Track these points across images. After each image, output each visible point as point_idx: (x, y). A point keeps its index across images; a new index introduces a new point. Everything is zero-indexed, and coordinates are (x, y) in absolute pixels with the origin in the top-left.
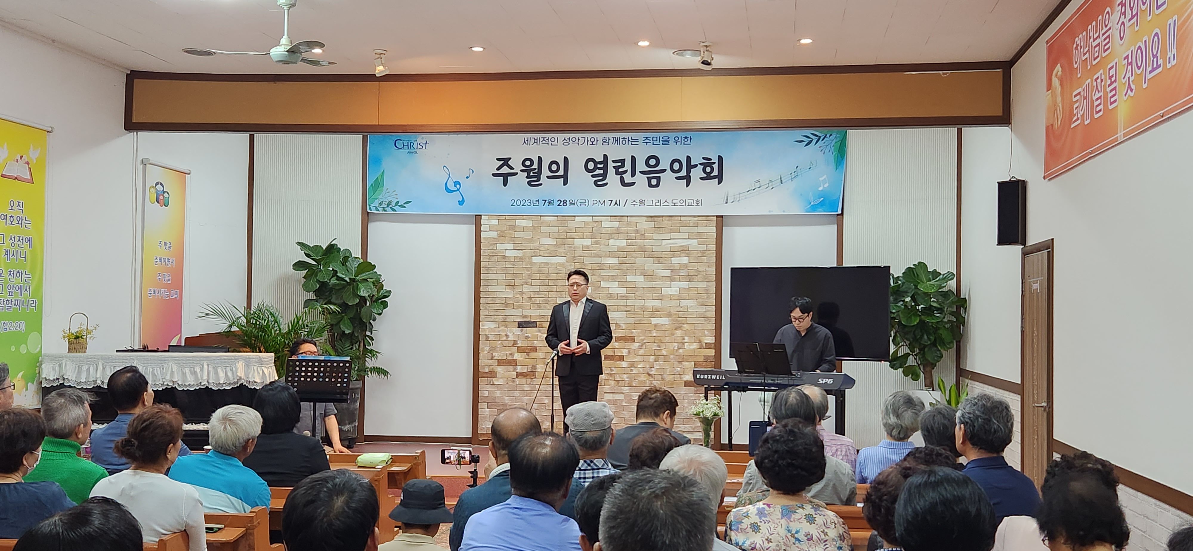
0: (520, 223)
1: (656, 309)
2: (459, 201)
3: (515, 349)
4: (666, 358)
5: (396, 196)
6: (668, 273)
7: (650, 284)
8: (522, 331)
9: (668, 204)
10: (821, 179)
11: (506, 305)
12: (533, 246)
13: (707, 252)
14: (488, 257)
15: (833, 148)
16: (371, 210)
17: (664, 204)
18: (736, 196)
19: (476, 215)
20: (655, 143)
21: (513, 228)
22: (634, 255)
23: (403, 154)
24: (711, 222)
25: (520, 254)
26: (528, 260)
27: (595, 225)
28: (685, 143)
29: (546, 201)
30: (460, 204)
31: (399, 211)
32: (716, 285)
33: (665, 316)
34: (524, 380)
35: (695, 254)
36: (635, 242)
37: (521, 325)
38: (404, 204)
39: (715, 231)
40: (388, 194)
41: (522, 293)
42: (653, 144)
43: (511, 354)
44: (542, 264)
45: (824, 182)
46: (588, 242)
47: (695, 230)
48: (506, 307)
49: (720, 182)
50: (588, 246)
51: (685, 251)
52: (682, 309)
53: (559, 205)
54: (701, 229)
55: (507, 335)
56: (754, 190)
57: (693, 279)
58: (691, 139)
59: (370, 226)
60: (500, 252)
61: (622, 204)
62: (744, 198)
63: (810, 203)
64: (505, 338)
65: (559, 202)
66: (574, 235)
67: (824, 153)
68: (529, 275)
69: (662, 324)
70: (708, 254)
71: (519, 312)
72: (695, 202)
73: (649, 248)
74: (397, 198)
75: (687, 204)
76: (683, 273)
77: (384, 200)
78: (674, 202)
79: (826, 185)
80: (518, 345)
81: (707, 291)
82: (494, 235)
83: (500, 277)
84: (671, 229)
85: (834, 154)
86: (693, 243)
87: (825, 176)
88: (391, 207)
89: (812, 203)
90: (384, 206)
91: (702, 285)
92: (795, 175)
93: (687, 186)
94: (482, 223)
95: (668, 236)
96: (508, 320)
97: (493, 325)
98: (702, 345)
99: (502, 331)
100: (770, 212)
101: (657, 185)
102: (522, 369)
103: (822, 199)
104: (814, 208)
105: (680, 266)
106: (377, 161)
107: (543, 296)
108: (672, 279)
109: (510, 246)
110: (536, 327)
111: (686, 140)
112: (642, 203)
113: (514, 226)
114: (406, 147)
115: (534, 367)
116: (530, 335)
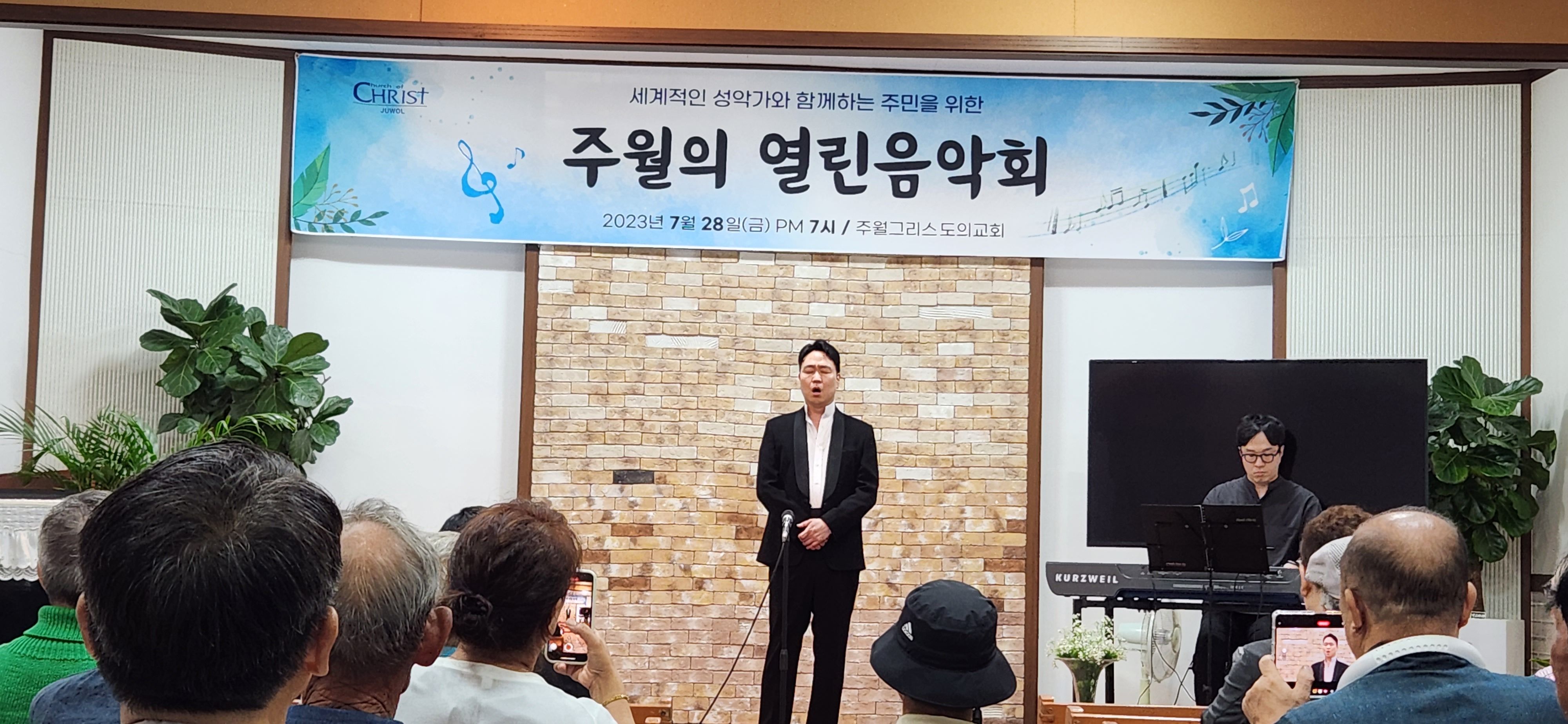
0: (620, 263)
1: (906, 449)
2: (491, 215)
3: (606, 529)
4: (925, 552)
5: (355, 201)
6: (931, 375)
7: (894, 397)
8: (622, 490)
9: (933, 232)
10: (1244, 191)
11: (590, 436)
12: (649, 313)
13: (1013, 334)
14: (552, 334)
15: (1266, 130)
16: (298, 228)
17: (925, 232)
18: (1073, 220)
19: (527, 245)
20: (907, 107)
21: (607, 274)
22: (861, 335)
23: (371, 113)
24: (1021, 273)
25: (620, 329)
26: (637, 342)
27: (781, 272)
28: (970, 109)
29: (677, 218)
30: (493, 221)
31: (361, 232)
32: (1030, 401)
33: (924, 464)
34: (624, 595)
35: (987, 337)
36: (864, 310)
37: (620, 478)
38: (371, 217)
39: (1028, 290)
40: (339, 196)
41: (624, 411)
42: (904, 110)
43: (598, 539)
44: (668, 352)
45: (1250, 196)
46: (766, 308)
47: (987, 287)
48: (589, 440)
49: (1040, 190)
50: (764, 317)
51: (967, 330)
52: (959, 450)
53: (705, 228)
54: (999, 287)
55: (589, 499)
56: (1110, 207)
57: (983, 388)
58: (981, 102)
59: (295, 264)
60: (577, 323)
61: (839, 228)
62: (1089, 223)
63: (1223, 239)
64: (585, 506)
65: (707, 221)
66: (735, 293)
67: (1249, 139)
68: (639, 375)
69: (918, 481)
70: (1014, 338)
71: (618, 450)
72: (989, 228)
73: (892, 323)
74: (356, 205)
75: (973, 233)
76: (963, 374)
77: (328, 208)
78: (945, 227)
79: (1254, 203)
80: (612, 521)
81: (1011, 413)
82: (566, 287)
83: (579, 376)
84: (938, 286)
85: (1269, 141)
86: (983, 316)
87: (1251, 186)
88: (342, 224)
89: (1226, 239)
90: (326, 220)
91: (1001, 401)
92: (1191, 182)
93: (974, 194)
94: (540, 264)
95: (931, 299)
96: (592, 468)
97: (558, 478)
98: (1000, 524)
99: (581, 492)
100: (1142, 253)
101: (912, 193)
102: (620, 570)
103: (1245, 231)
104: (1228, 249)
105: (957, 360)
106: (315, 126)
107: (668, 418)
108: (940, 386)
109: (601, 312)
110: (653, 482)
111: (971, 104)
112: (880, 229)
113: (610, 271)
114: (379, 99)
115: (647, 566)
116: (639, 501)
